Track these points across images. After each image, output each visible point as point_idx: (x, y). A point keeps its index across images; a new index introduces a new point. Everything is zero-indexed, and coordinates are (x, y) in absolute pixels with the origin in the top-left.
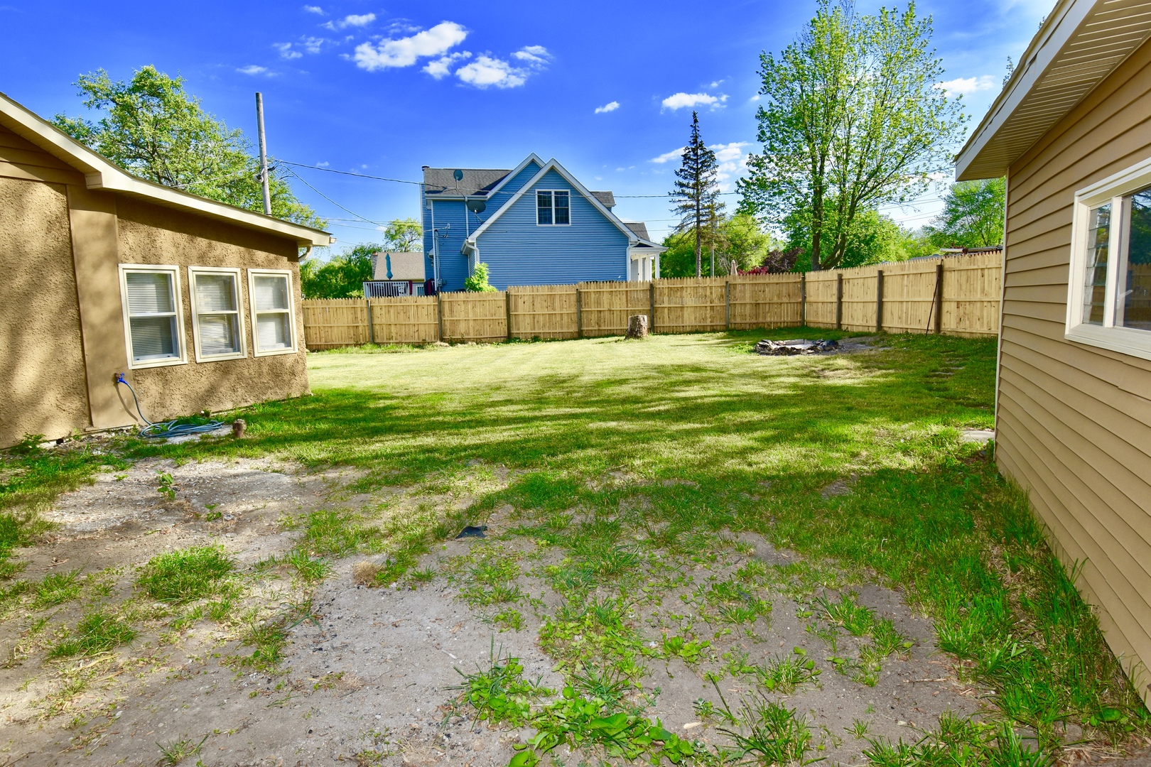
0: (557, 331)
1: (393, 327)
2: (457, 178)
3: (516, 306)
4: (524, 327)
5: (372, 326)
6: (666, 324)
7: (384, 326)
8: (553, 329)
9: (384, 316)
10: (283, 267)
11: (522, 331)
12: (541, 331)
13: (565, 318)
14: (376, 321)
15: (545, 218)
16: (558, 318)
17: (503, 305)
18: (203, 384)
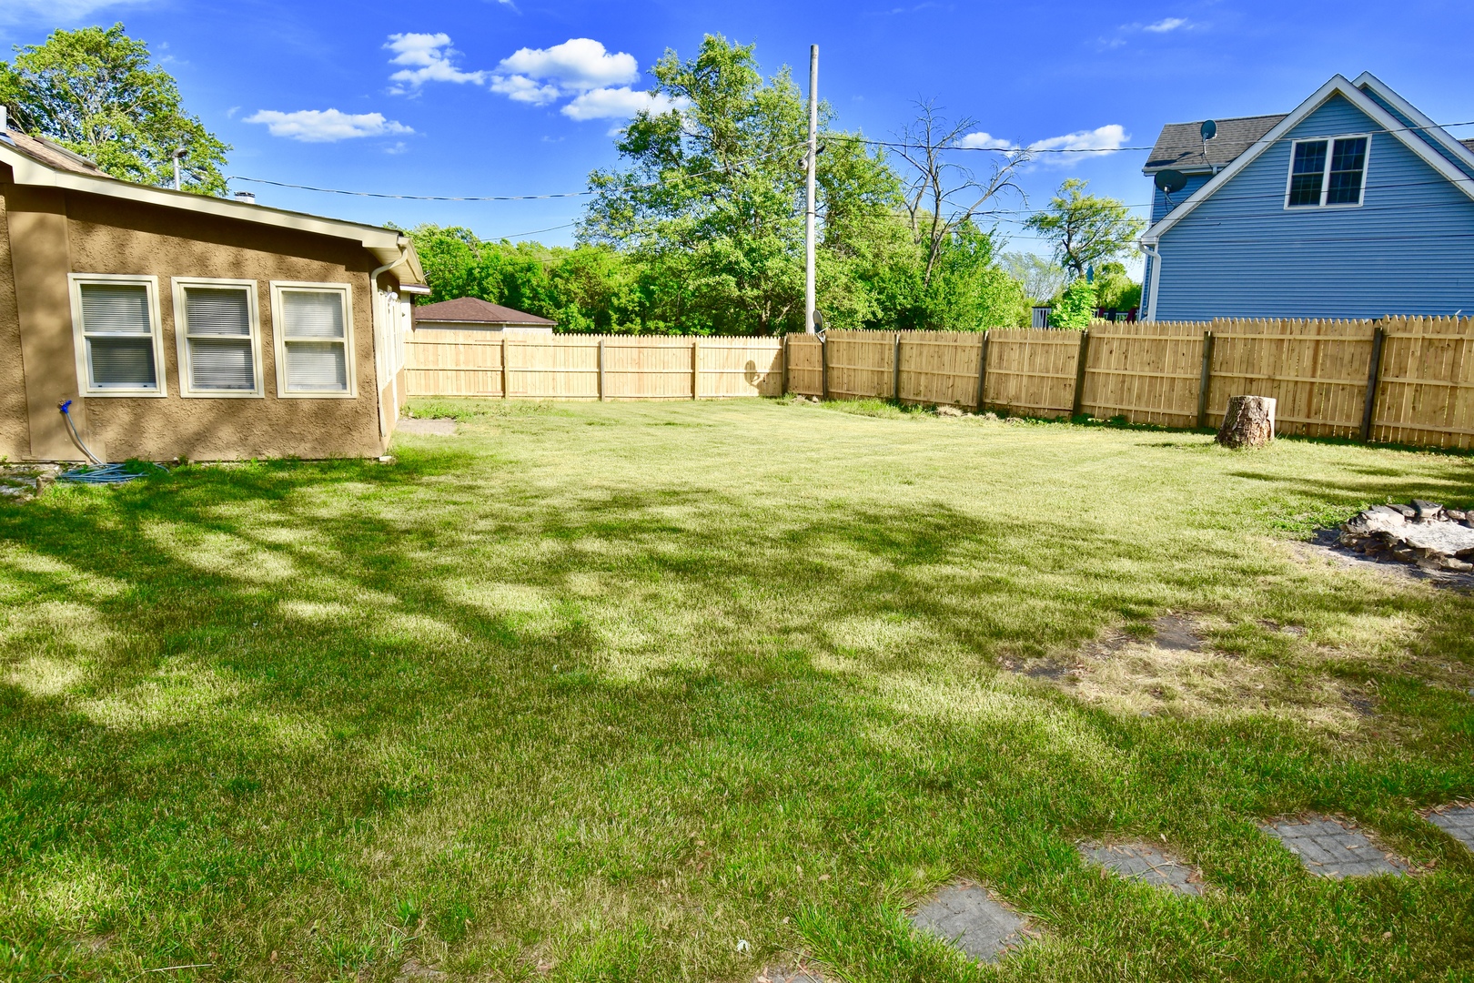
0: (1162, 410)
1: (923, 377)
2: (1206, 135)
3: (1097, 359)
4: (1103, 399)
5: (898, 372)
6: (1405, 422)
7: (913, 375)
8: (1153, 406)
9: (913, 359)
10: (335, 281)
11: (1101, 403)
12: (1133, 407)
13: (1178, 385)
14: (904, 367)
15: (1304, 192)
16: (1165, 388)
17: (1076, 352)
18: (191, 425)
